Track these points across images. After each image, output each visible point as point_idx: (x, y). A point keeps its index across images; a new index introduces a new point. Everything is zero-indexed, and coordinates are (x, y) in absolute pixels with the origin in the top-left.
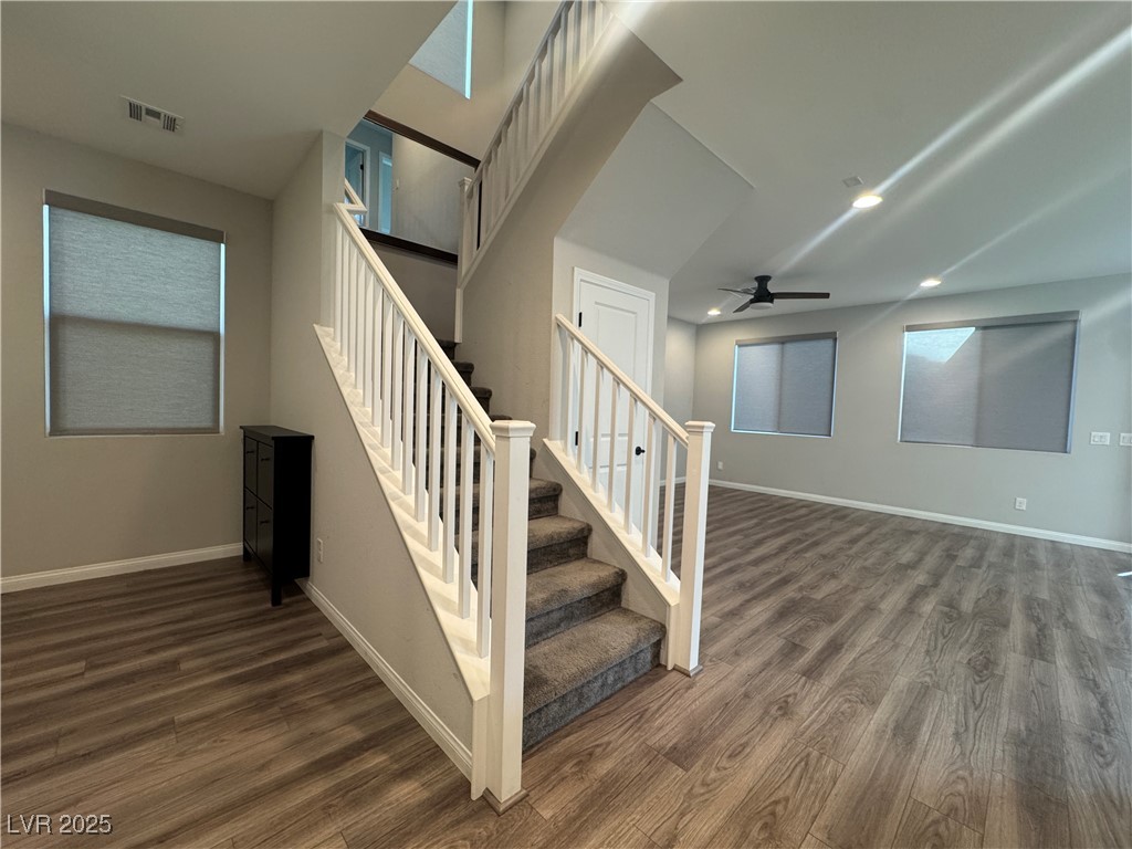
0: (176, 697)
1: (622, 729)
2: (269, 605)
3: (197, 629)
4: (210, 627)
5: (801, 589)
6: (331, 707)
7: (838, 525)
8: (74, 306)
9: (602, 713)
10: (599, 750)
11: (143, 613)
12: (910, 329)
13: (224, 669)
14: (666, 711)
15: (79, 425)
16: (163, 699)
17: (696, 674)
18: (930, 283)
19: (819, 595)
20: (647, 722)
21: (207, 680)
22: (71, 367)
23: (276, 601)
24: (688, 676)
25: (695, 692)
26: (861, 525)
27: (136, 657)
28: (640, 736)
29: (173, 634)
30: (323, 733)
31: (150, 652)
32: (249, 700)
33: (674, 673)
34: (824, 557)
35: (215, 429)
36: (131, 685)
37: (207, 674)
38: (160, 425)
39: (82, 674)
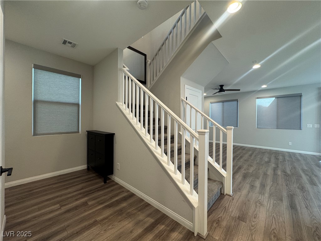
0: (93, 213)
1: (222, 213)
2: (103, 183)
3: (86, 192)
4: (90, 191)
5: (245, 170)
6: (139, 213)
7: (244, 152)
8: (40, 97)
9: (215, 208)
10: (220, 219)
11: (67, 188)
12: (258, 98)
13: (102, 203)
14: (231, 207)
15: (41, 132)
16: (90, 214)
17: (233, 195)
18: (264, 86)
19: (251, 171)
20: (228, 210)
21: (99, 207)
22: (39, 115)
23: (105, 182)
24: (231, 196)
25: (235, 201)
26: (250, 151)
27: (73, 202)
28: (228, 215)
29: (80, 194)
30: (142, 220)
31: (77, 200)
32: (115, 212)
33: (227, 196)
34: (246, 160)
35: (78, 132)
36: (77, 211)
37: (98, 206)
38: (63, 131)
39: (60, 208)
